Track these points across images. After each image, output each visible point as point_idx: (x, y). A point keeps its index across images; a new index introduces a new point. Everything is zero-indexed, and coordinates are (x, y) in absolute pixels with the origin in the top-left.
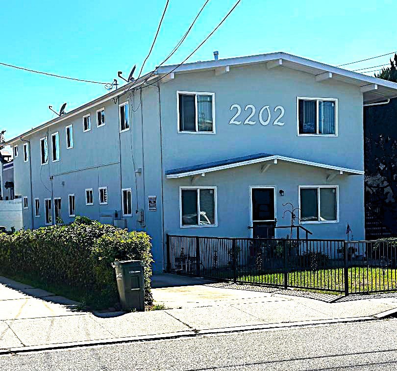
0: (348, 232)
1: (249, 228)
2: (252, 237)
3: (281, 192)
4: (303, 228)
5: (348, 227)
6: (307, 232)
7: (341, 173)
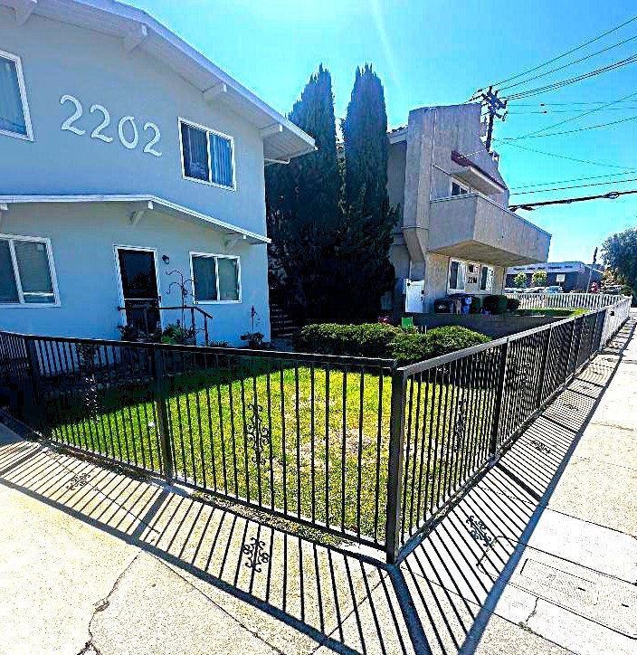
0: (253, 315)
1: (119, 309)
2: (125, 324)
3: (165, 258)
4: (199, 310)
5: (253, 309)
6: (206, 315)
7: (245, 238)
